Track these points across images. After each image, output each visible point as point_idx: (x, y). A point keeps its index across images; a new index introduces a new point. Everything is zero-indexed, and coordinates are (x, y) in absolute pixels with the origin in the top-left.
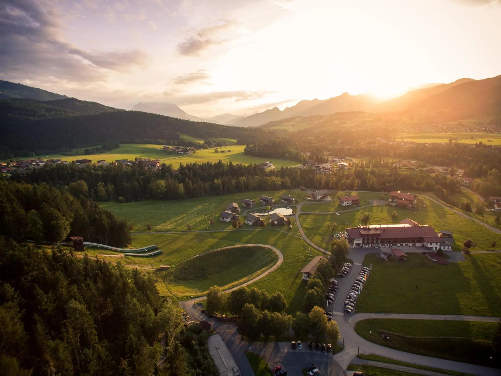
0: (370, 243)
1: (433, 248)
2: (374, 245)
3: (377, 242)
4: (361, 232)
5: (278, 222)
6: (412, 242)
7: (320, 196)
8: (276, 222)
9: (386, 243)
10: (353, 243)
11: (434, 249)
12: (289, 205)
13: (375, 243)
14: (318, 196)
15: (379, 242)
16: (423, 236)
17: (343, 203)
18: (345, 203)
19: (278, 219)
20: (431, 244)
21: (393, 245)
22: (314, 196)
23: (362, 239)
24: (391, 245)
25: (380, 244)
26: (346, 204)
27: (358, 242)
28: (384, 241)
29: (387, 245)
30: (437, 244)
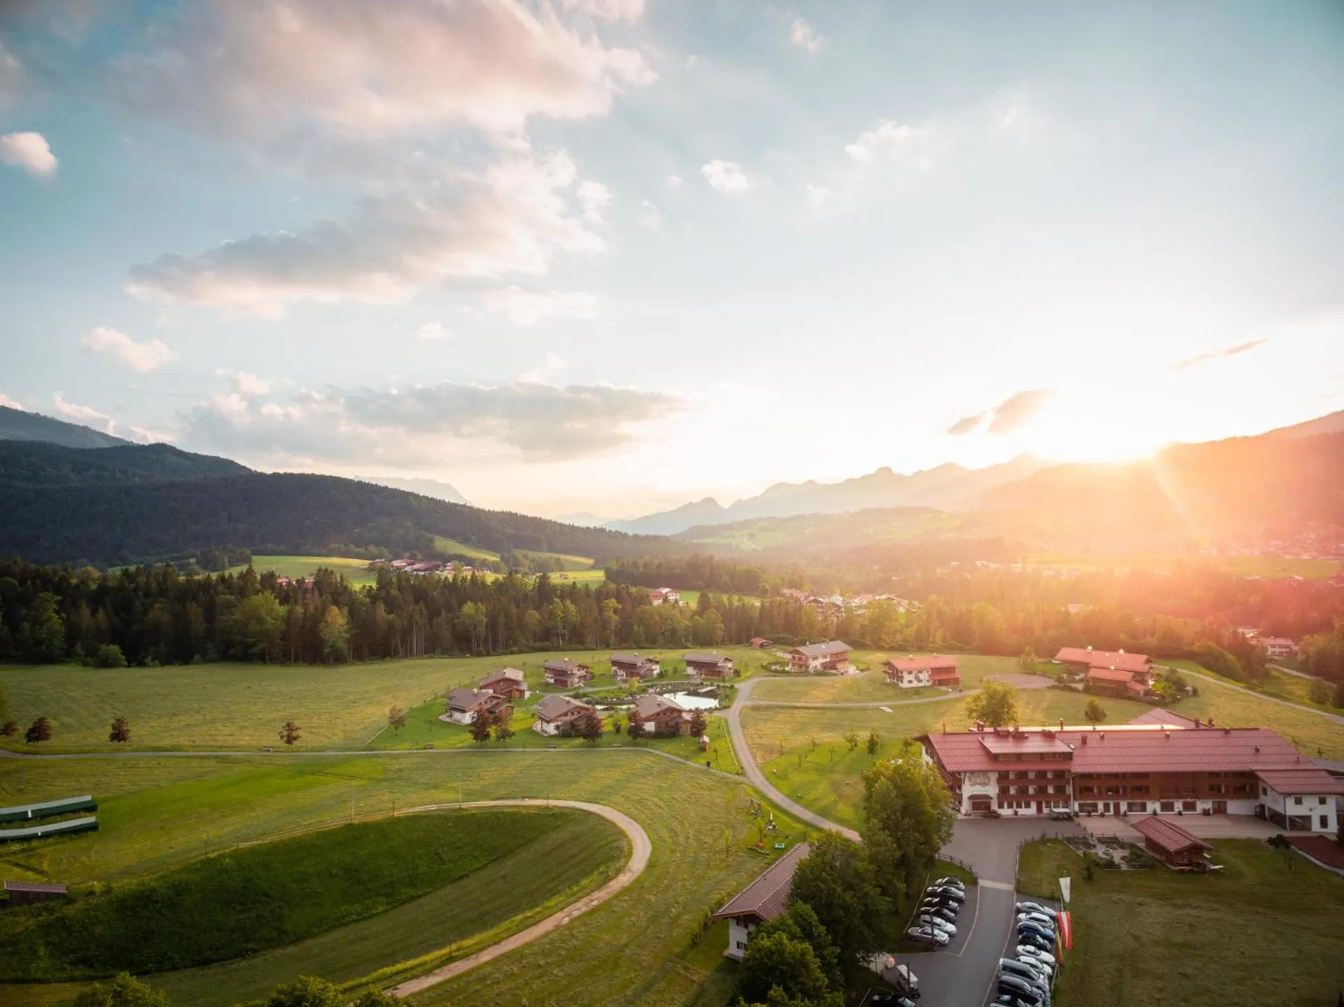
0: (1033, 797)
1: (1307, 819)
2: (1048, 806)
3: (1060, 790)
4: (985, 744)
5: (657, 726)
6: (1211, 797)
7: (821, 660)
8: (650, 727)
9: (1101, 796)
10: (961, 796)
11: (1316, 827)
12: (709, 683)
13: (1050, 795)
14: (815, 658)
15: (1069, 790)
16: (1254, 767)
17: (901, 679)
18: (907, 677)
19: (658, 714)
20: (1298, 802)
21: (1130, 807)
22: (800, 659)
23: (994, 777)
24: (1123, 807)
25: (1075, 799)
26: (910, 682)
27: (979, 790)
28: (1091, 790)
29: (1107, 807)
30: (1322, 801)
